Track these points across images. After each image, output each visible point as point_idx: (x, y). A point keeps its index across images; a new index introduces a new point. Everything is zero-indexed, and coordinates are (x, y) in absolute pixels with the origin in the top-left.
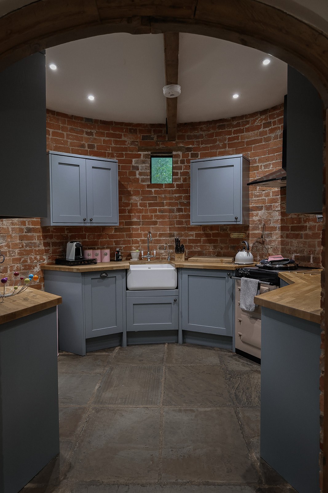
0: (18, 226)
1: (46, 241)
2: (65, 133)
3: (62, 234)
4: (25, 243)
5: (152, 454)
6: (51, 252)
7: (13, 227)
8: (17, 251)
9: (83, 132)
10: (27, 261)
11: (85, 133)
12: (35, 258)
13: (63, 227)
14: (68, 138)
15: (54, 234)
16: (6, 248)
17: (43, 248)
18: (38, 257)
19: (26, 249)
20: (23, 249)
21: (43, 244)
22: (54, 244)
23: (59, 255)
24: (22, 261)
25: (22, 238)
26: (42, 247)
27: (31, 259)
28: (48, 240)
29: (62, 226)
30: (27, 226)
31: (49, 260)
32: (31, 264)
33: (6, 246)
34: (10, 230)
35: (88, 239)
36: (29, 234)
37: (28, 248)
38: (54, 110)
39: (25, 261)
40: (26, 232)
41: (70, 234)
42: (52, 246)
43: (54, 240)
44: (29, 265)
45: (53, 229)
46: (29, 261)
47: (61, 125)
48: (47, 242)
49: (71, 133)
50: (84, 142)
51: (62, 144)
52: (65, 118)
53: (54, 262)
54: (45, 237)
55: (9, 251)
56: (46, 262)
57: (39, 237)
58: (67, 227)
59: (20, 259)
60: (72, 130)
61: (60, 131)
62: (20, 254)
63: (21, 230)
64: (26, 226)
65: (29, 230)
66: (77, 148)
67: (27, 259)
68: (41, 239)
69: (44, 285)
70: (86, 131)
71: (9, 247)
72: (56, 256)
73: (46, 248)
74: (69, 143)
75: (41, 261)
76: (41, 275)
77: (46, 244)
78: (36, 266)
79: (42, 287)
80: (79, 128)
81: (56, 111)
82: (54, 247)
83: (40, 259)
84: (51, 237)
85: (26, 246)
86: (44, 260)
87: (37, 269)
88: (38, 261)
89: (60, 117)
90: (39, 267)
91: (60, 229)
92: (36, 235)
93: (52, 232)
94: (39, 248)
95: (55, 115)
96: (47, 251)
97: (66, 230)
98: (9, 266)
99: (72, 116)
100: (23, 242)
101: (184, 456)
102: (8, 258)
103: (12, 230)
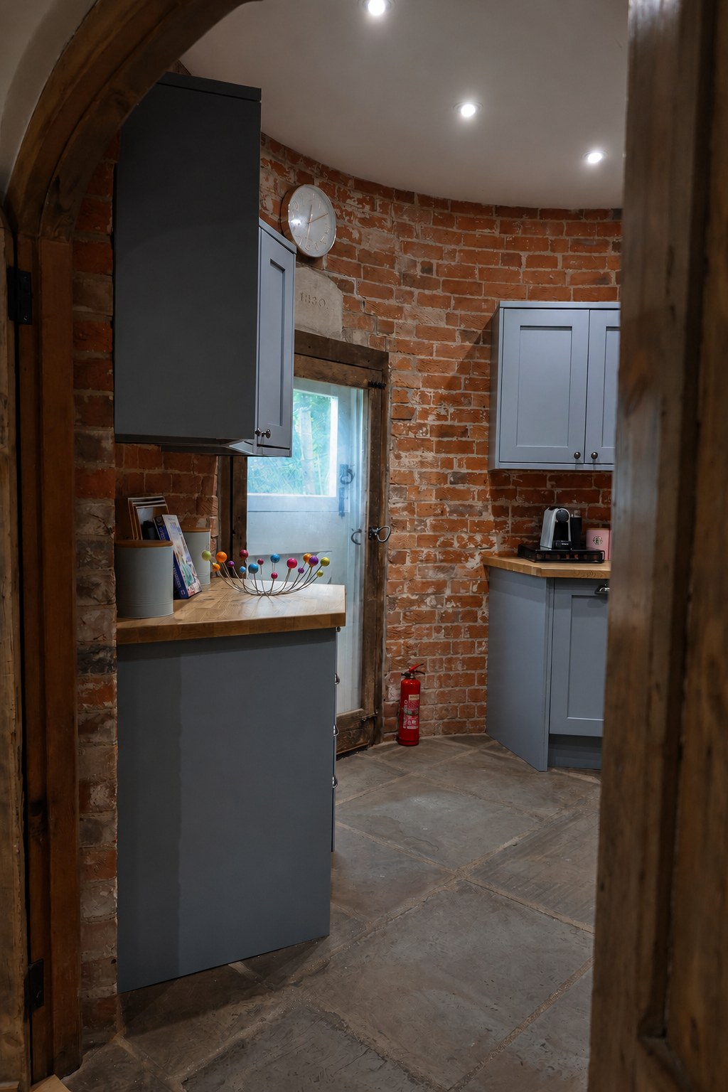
0: (435, 470)
1: (497, 504)
2: (559, 256)
3: (538, 488)
4: (449, 506)
5: (489, 1029)
6: (509, 527)
7: (424, 470)
8: (430, 521)
9: (607, 243)
10: (451, 545)
11: (610, 247)
12: (471, 539)
13: (541, 472)
14: (566, 266)
15: (519, 489)
16: (405, 513)
17: (492, 518)
18: (478, 537)
19: (451, 518)
20: (444, 517)
21: (490, 511)
22: (518, 511)
23: (527, 537)
24: (438, 543)
25: (442, 495)
26: (489, 517)
27: (460, 539)
28: (501, 502)
29: (539, 470)
30: (456, 469)
31: (504, 546)
32: (462, 550)
33: (404, 509)
34: (416, 476)
35: (603, 502)
36: (460, 487)
37: (455, 517)
38: (535, 207)
39: (447, 544)
40: (451, 483)
41: (558, 490)
42: (513, 516)
43: (519, 502)
44: (454, 552)
45: (519, 477)
46: (456, 544)
47: (550, 238)
48: (502, 507)
49: (576, 254)
50: (606, 270)
51: (551, 281)
52: (562, 219)
53: (516, 551)
54: (496, 495)
55: (412, 521)
56: (495, 549)
57: (481, 493)
58: (552, 474)
59: (435, 538)
60: (577, 245)
61: (548, 253)
62: (434, 528)
63: (443, 478)
64: (452, 468)
65: (460, 479)
66: (588, 287)
67: (453, 539)
68: (487, 500)
69: (488, 599)
70: (613, 243)
71: (412, 511)
72: (521, 537)
73: (499, 520)
74: (568, 279)
75: (485, 546)
76: (482, 578)
77: (498, 511)
78: (472, 556)
79: (484, 603)
80: (596, 238)
81: (540, 208)
82: (518, 519)
83: (482, 542)
84: (511, 495)
85: (452, 512)
86: (492, 545)
87: (474, 563)
88: (476, 547)
89: (549, 221)
90: (478, 558)
91: (533, 478)
92: (476, 488)
93: (516, 483)
94: (481, 519)
95: (536, 217)
96: (499, 526)
97: (550, 480)
98: (408, 551)
99: (581, 211)
100: (444, 502)
101: (560, 1072)
102: (408, 534)
103: (420, 478)
